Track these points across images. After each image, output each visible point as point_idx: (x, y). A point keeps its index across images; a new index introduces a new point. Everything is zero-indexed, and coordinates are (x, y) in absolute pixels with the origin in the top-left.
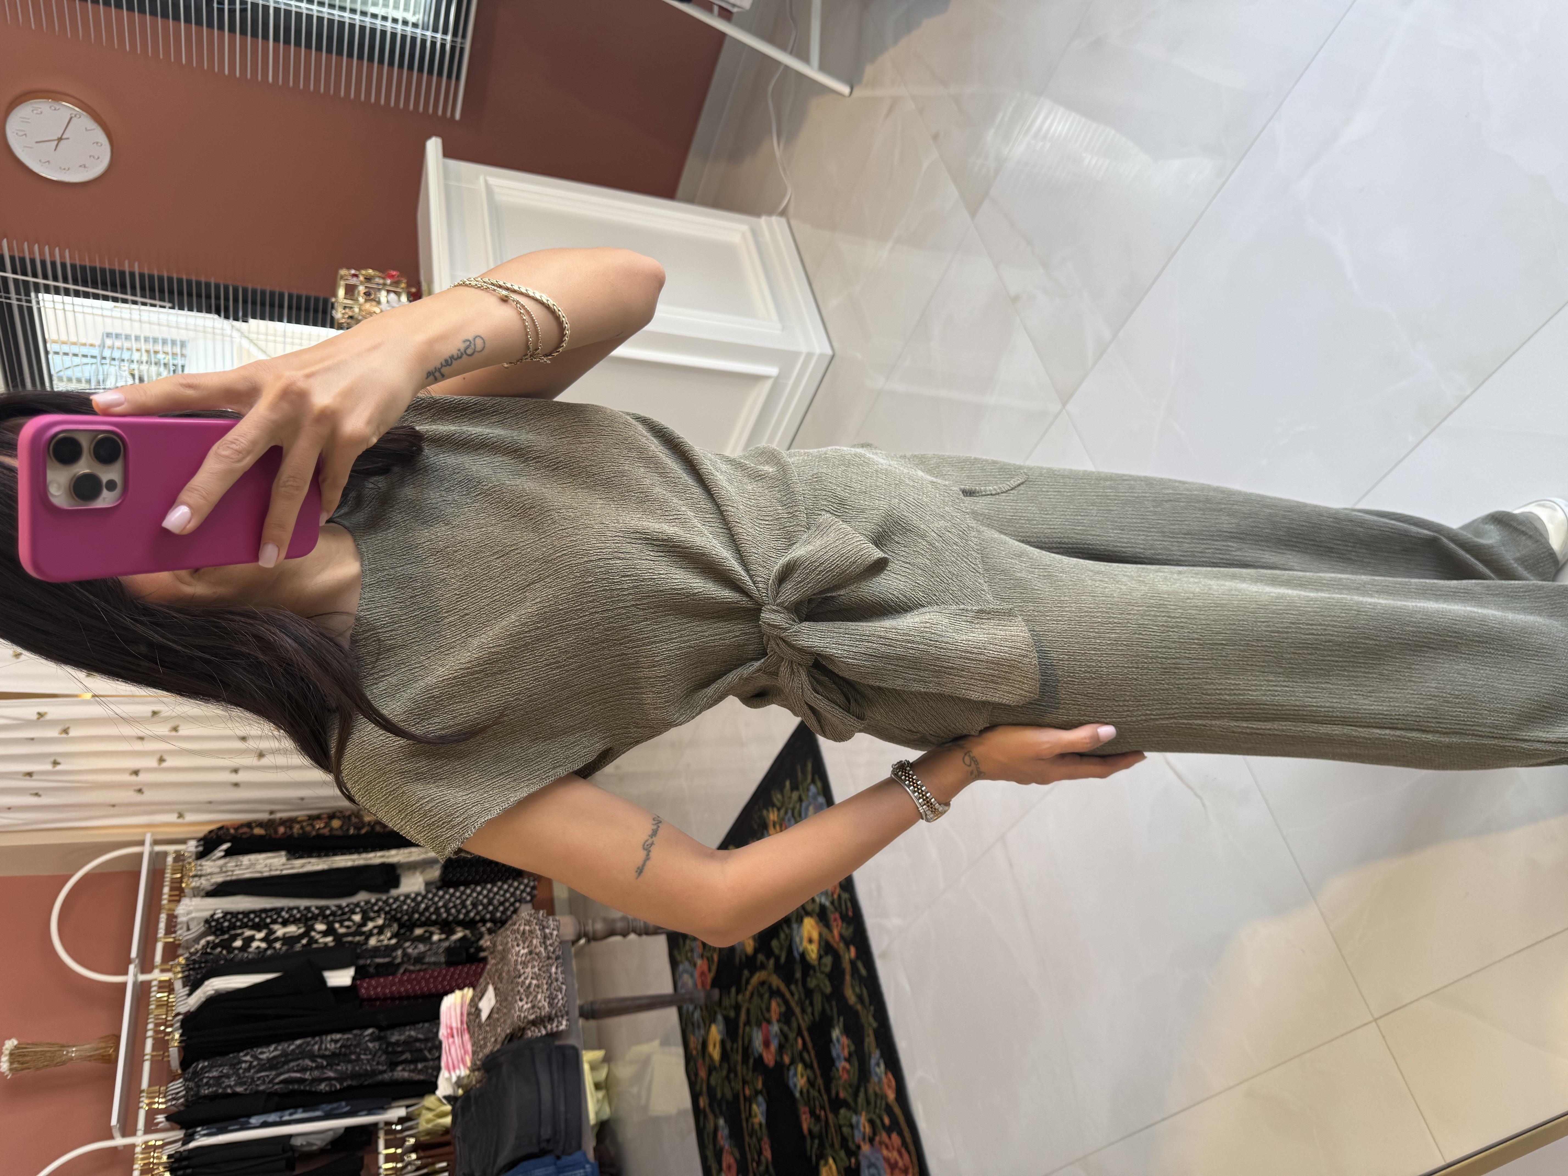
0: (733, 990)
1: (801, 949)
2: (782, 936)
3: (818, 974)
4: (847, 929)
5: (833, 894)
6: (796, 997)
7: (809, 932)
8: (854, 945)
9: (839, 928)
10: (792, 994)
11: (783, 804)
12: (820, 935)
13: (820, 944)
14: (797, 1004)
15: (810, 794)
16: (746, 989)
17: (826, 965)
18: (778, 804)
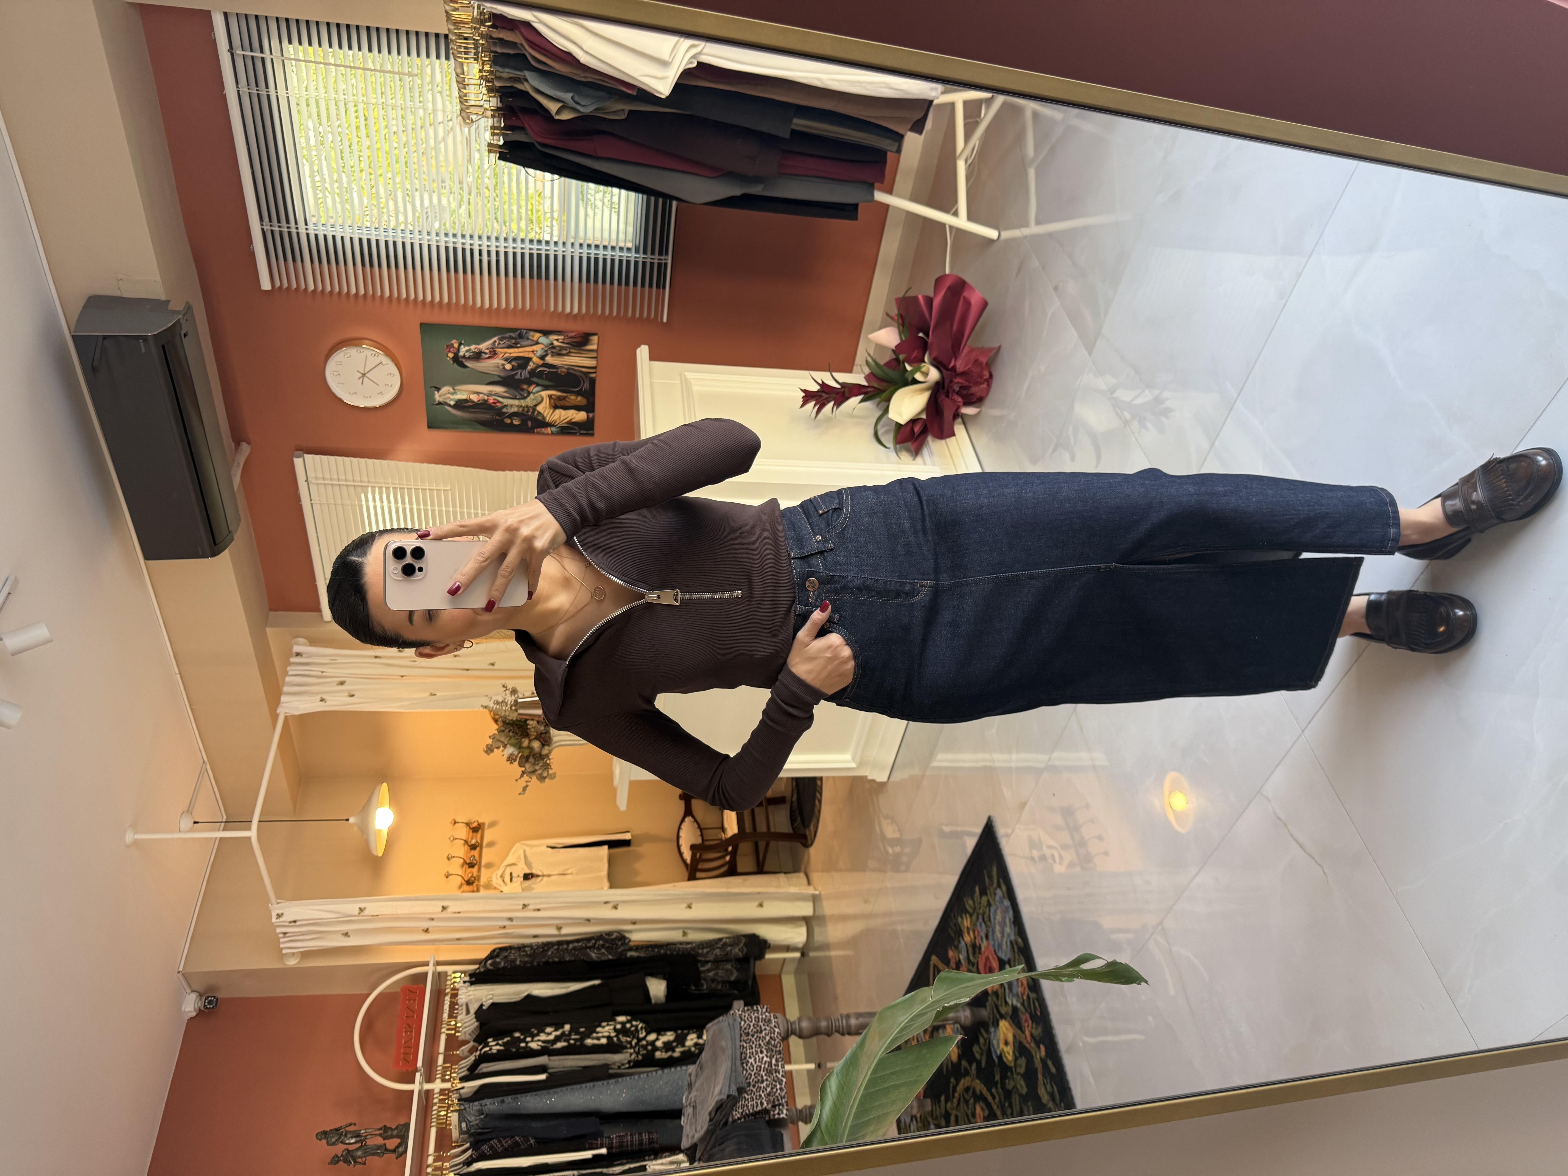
0: (943, 1098)
1: (998, 1052)
2: (982, 1040)
3: (1015, 1076)
4: (1036, 1028)
5: (1022, 995)
6: (997, 1100)
7: (1004, 1033)
8: (1043, 1044)
9: (1030, 1028)
10: (994, 1098)
11: (974, 908)
12: (1014, 1036)
13: (1014, 1046)
14: (998, 1107)
15: (997, 898)
16: (953, 1097)
17: (1021, 1066)
18: (970, 910)
